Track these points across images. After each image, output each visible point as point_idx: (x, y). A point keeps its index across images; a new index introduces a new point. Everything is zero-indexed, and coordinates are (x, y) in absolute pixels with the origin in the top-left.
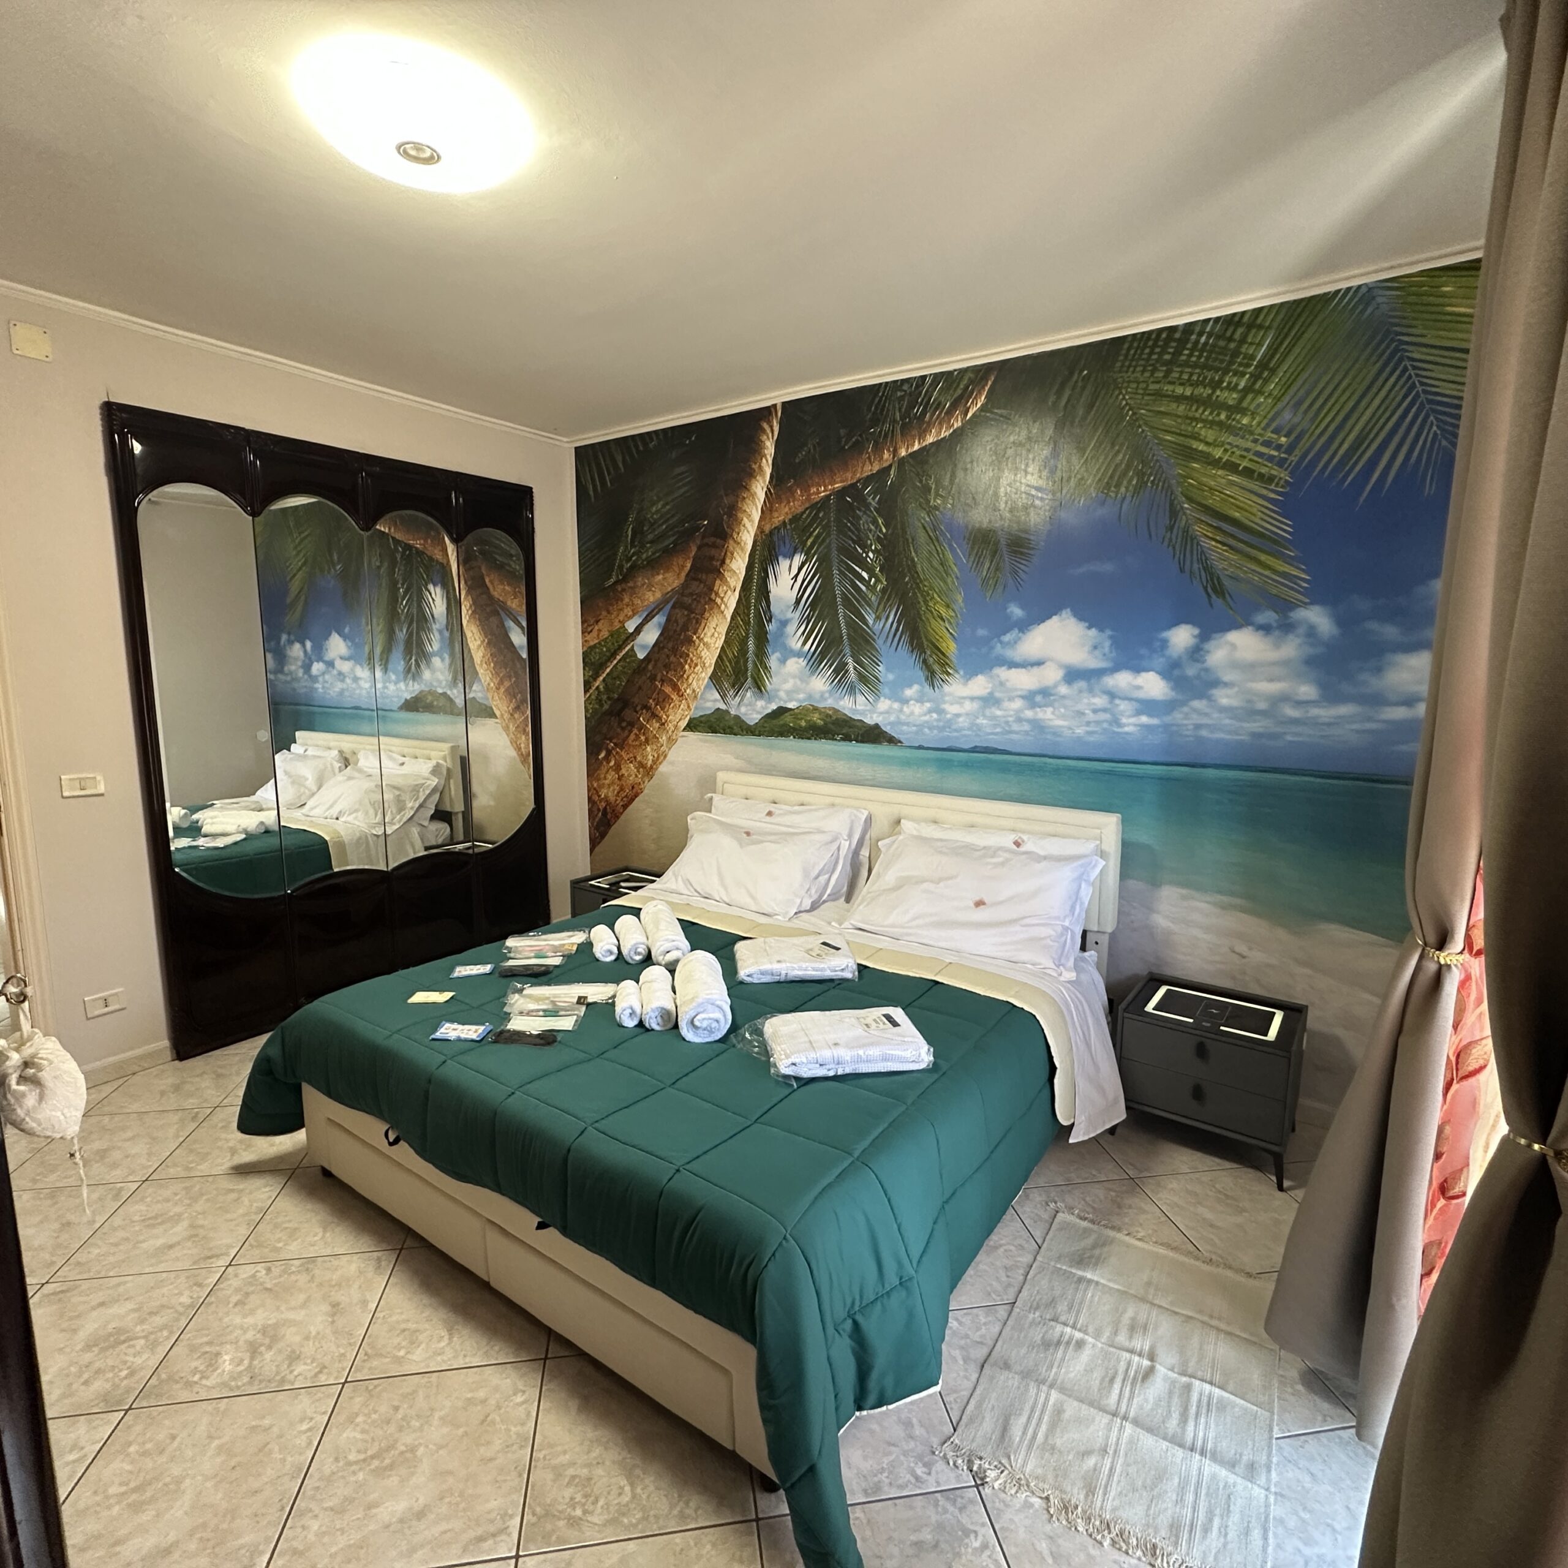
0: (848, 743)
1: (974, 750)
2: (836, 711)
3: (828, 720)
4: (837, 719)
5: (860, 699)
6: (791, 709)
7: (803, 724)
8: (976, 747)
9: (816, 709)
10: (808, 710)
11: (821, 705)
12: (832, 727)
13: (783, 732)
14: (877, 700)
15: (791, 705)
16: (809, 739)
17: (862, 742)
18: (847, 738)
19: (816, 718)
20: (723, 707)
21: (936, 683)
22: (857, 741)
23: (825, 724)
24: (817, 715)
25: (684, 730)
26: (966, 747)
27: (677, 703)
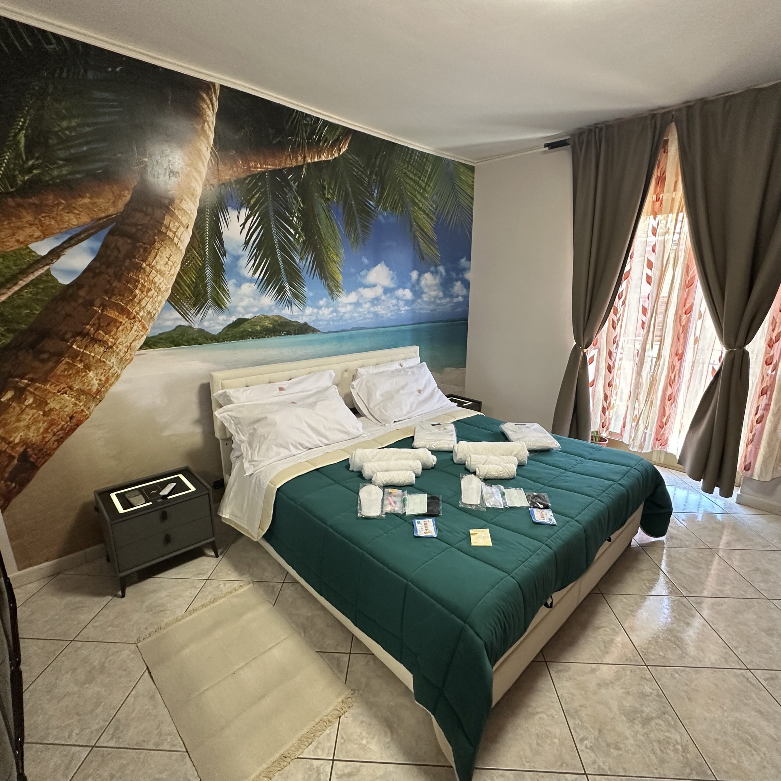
0: (289, 336)
1: (353, 329)
2: (281, 317)
3: (275, 324)
4: (281, 322)
5: (295, 308)
6: (248, 320)
7: (258, 328)
8: (353, 328)
9: (266, 317)
10: (261, 318)
11: (269, 315)
12: (278, 327)
13: (244, 336)
14: (304, 308)
15: (247, 317)
16: (263, 337)
17: (298, 334)
18: (289, 333)
19: (267, 324)
20: (184, 323)
21: (334, 297)
22: (295, 334)
23: (274, 326)
24: (267, 321)
25: (141, 348)
26: (350, 328)
27: (129, 326)
